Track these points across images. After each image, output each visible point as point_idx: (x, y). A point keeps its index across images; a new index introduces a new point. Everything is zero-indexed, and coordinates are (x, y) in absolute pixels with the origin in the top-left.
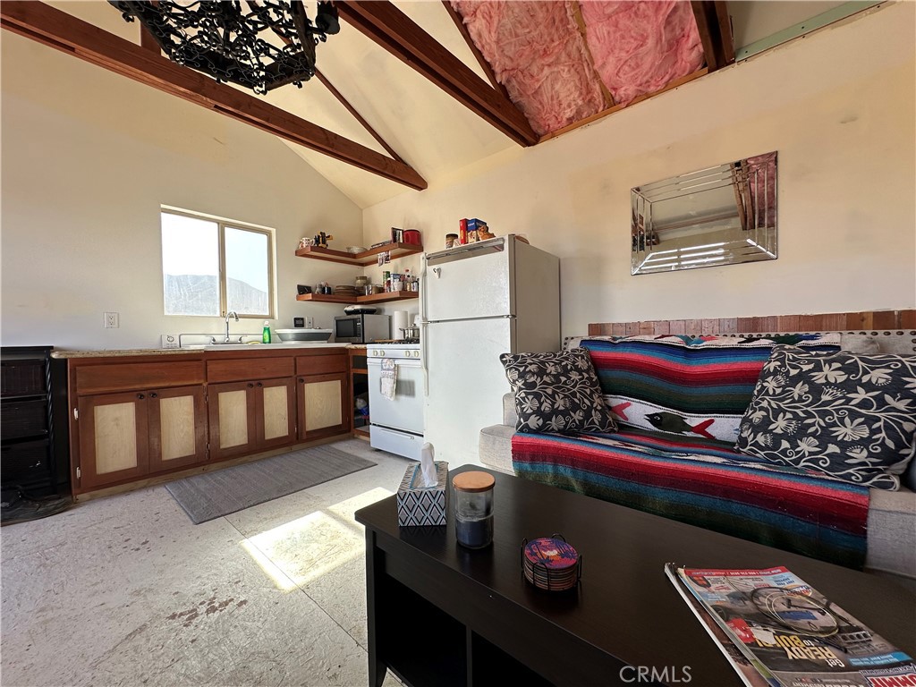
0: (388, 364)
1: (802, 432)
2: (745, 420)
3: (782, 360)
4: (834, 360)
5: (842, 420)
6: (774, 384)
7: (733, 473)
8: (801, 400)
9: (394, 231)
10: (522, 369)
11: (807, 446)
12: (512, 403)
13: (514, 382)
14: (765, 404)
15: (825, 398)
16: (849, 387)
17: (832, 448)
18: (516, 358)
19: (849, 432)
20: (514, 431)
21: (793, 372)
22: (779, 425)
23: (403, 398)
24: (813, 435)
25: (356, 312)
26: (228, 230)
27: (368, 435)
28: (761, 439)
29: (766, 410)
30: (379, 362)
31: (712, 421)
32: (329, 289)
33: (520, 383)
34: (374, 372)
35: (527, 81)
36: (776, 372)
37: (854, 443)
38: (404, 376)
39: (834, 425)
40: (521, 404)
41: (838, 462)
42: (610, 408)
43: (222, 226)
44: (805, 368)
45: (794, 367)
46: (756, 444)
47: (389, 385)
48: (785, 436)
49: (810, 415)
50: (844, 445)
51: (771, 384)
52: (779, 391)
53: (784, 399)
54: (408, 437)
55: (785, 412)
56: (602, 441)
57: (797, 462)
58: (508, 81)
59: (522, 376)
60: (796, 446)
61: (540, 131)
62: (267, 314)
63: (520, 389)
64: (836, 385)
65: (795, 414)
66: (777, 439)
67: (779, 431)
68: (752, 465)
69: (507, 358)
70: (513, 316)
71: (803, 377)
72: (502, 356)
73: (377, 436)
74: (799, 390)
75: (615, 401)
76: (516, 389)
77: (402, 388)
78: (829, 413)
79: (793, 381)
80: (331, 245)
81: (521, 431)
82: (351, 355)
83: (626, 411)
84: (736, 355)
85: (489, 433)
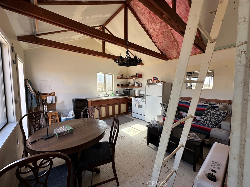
0: (137, 102)
1: (207, 120)
2: (201, 117)
3: (208, 109)
4: (214, 110)
5: (213, 119)
6: (206, 112)
7: (197, 125)
8: (208, 115)
9: (136, 74)
10: (164, 106)
11: (208, 122)
12: (162, 112)
13: (163, 108)
14: (204, 115)
15: (211, 115)
16: (215, 114)
17: (211, 122)
18: (163, 104)
19: (213, 120)
20: (163, 116)
21: (209, 111)
22: (205, 118)
23: (140, 108)
24: (209, 120)
25: (128, 90)
26: (106, 75)
27: (132, 114)
28: (202, 120)
29: (204, 116)
30: (135, 101)
31: (197, 117)
32: (122, 85)
33: (164, 109)
34: (134, 103)
35: (167, 51)
36: (206, 110)
37: (213, 122)
38: (140, 104)
39: (212, 119)
40: (164, 112)
41: (211, 124)
42: (180, 113)
43: (105, 74)
44: (210, 110)
45: (209, 110)
46: (202, 121)
47: (137, 106)
48: (205, 120)
49: (209, 117)
50: (212, 122)
51: (205, 112)
52: (206, 113)
53: (206, 115)
54: (141, 115)
55: (206, 117)
56: (178, 119)
57: (206, 124)
58: (163, 51)
59: (164, 107)
60: (206, 122)
61: (169, 58)
62: (112, 90)
63: (164, 110)
64: (213, 114)
65: (207, 117)
66: (204, 120)
67: (205, 119)
68: (200, 124)
69: (162, 104)
70: (163, 96)
71: (210, 112)
72: (161, 104)
73: (134, 115)
74: (209, 113)
75: (181, 112)
76: (163, 109)
77: (140, 106)
78: (211, 117)
79: (208, 112)
80: (124, 77)
81: (164, 116)
82: (128, 99)
83: (182, 114)
84: (202, 106)
85: (158, 116)
